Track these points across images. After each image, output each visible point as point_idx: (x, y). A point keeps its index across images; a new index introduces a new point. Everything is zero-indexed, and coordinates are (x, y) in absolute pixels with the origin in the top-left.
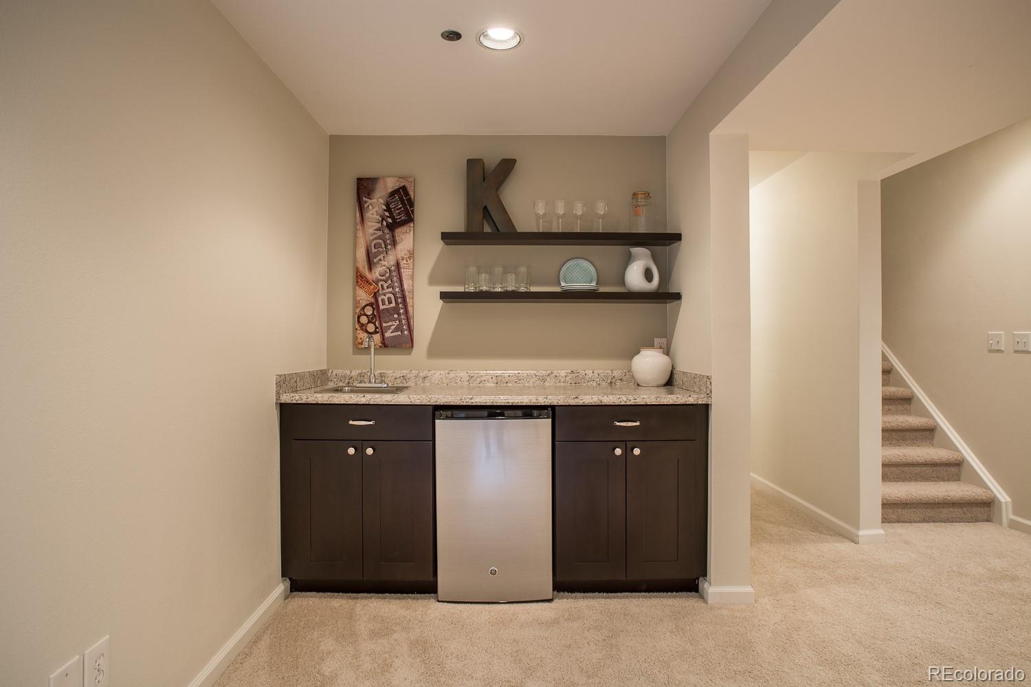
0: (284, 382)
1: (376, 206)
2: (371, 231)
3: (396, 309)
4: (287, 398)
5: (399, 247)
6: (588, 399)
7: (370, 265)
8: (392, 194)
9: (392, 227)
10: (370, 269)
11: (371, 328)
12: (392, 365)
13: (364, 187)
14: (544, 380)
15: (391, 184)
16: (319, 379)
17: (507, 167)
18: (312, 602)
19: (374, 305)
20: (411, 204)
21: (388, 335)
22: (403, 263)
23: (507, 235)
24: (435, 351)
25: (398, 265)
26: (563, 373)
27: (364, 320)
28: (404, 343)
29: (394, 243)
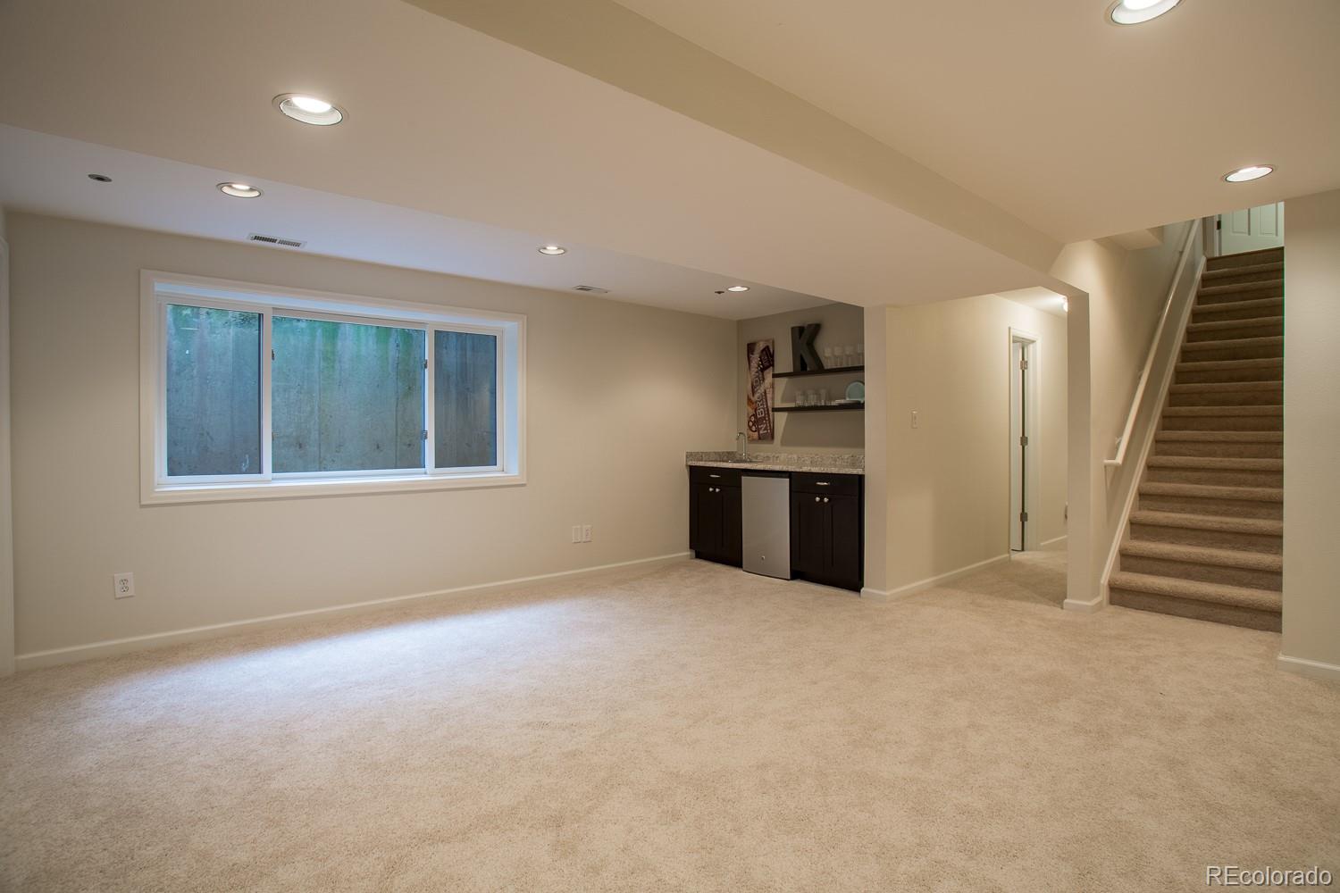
0: (690, 455)
1: (756, 357)
2: (753, 373)
3: (765, 417)
4: (690, 463)
5: (766, 381)
6: (805, 469)
7: (754, 393)
8: (762, 351)
9: (763, 370)
10: (753, 395)
11: (754, 428)
12: (764, 449)
13: (751, 348)
14: (836, 461)
15: (761, 346)
16: (730, 456)
17: (816, 329)
18: (699, 561)
19: (755, 415)
20: (772, 356)
21: (761, 432)
22: (768, 391)
23: (820, 370)
24: (784, 443)
25: (765, 392)
26: (846, 456)
27: (751, 424)
28: (770, 436)
29: (764, 379)
